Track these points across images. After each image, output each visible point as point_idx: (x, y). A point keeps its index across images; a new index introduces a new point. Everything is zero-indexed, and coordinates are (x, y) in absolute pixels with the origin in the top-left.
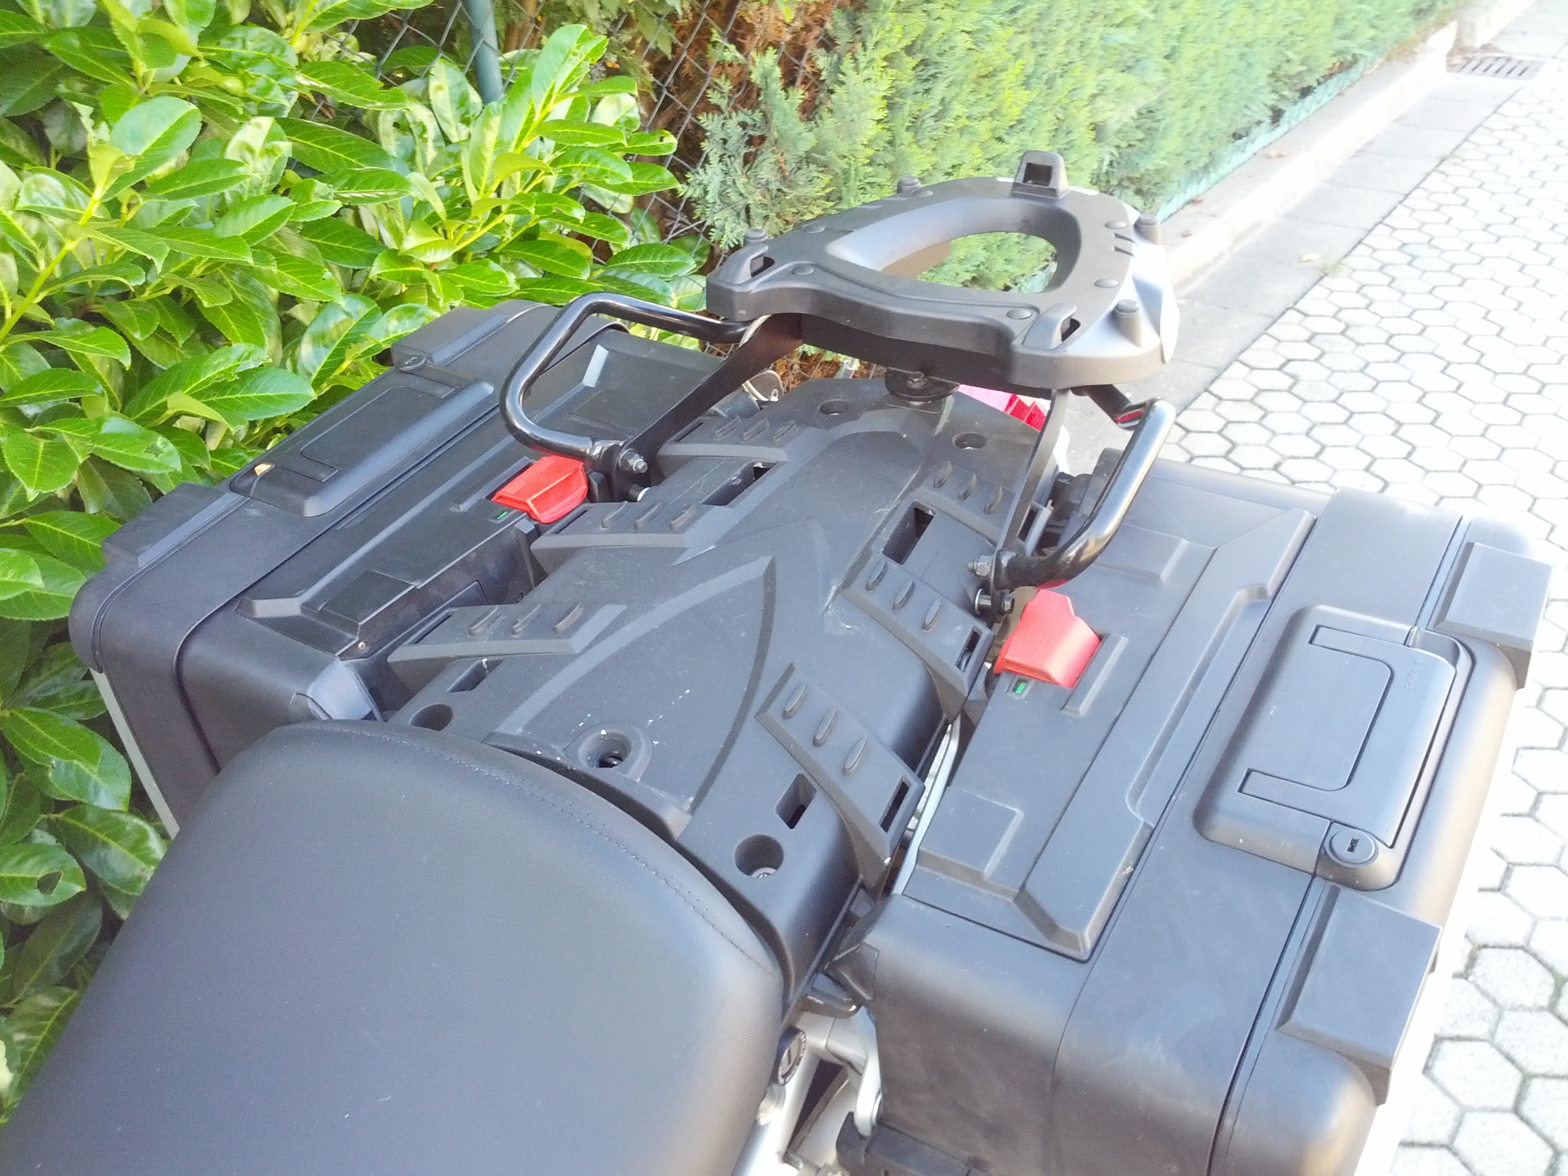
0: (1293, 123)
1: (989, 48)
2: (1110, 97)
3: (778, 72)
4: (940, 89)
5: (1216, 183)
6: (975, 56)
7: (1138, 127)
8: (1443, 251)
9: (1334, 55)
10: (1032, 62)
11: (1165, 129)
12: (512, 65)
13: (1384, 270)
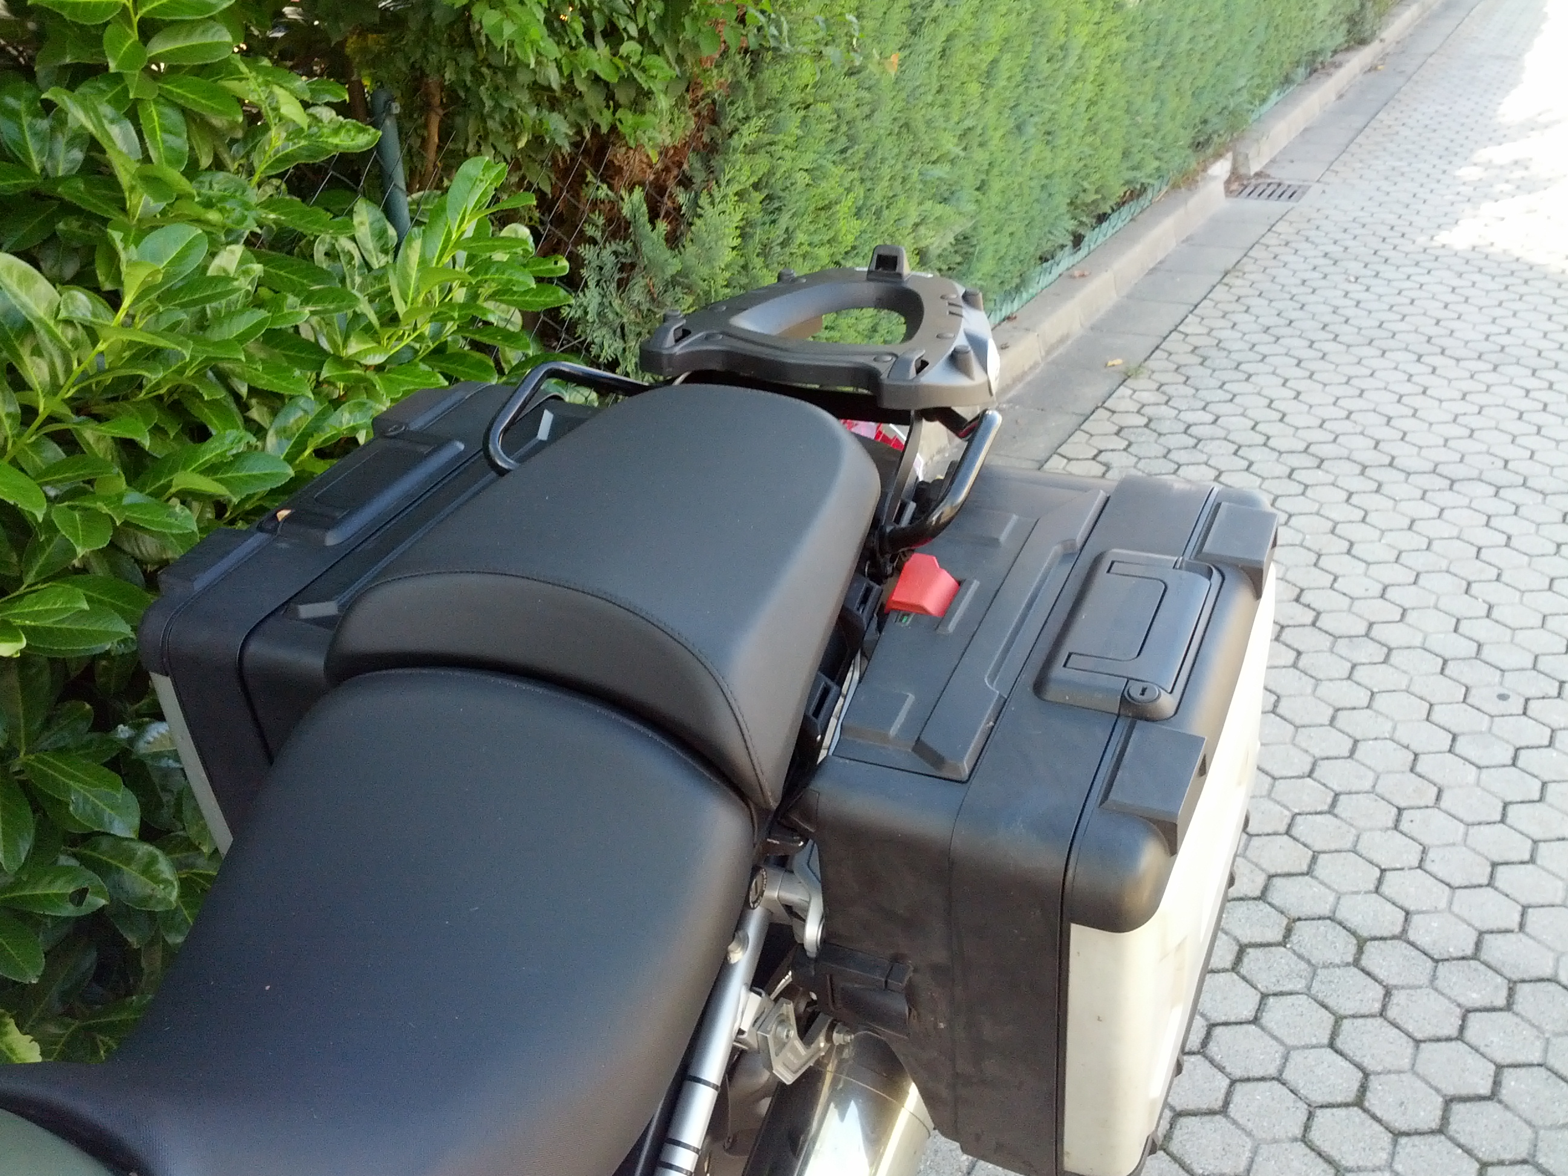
0: (1092, 247)
1: (824, 184)
2: (931, 226)
3: (644, 208)
4: (784, 220)
5: (1028, 301)
6: (813, 191)
7: (956, 252)
8: (1230, 352)
9: (1124, 185)
10: (862, 195)
11: (980, 253)
12: (418, 205)
13: (1180, 370)
